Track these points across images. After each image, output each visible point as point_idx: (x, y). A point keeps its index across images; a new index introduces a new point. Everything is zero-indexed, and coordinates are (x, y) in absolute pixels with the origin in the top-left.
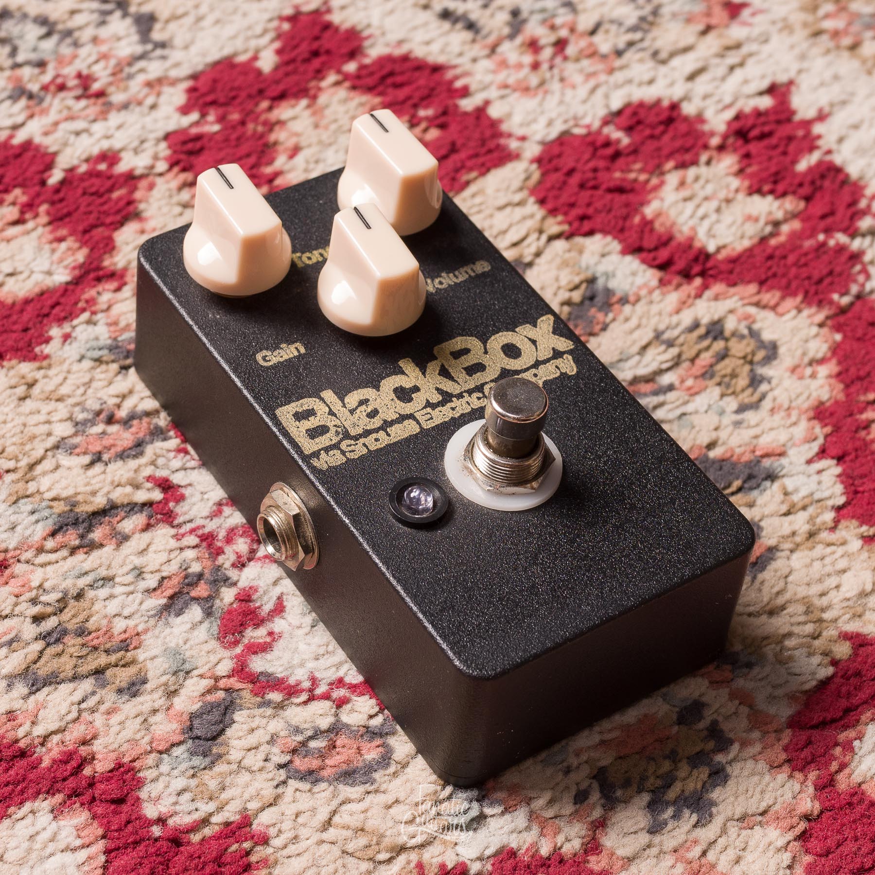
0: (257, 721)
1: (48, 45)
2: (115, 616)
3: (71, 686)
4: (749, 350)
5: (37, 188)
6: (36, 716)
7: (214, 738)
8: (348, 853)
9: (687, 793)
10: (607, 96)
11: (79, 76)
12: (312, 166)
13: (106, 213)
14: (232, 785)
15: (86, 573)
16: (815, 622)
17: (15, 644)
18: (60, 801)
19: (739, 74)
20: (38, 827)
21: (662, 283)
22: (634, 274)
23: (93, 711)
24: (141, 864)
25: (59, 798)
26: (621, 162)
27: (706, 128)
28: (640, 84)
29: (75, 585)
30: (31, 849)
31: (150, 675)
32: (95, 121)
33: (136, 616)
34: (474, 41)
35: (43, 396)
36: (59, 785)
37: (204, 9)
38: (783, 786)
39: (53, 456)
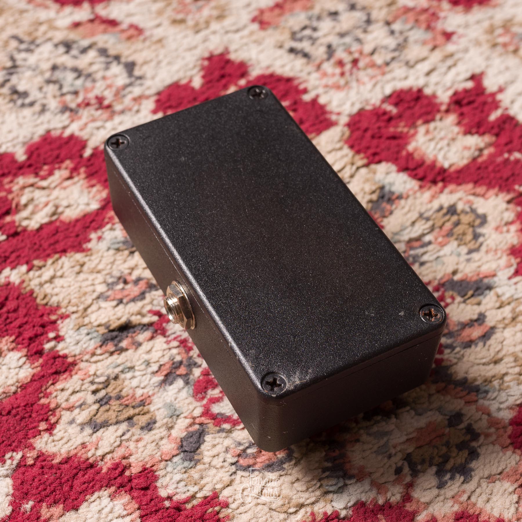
0: (218, 440)
1: (79, 82)
2: (136, 387)
3: (115, 427)
4: (471, 219)
5: (78, 160)
6: (97, 445)
7: (194, 451)
8: (273, 510)
10: (382, 88)
11: (97, 98)
14: (207, 476)
15: (119, 366)
16: (520, 366)
17: (83, 407)
18: (113, 490)
19: (453, 71)
20: (103, 505)
21: (421, 187)
22: (405, 182)
23: (128, 440)
25: (113, 489)
26: (393, 122)
27: (438, 101)
28: (400, 80)
29: (113, 372)
30: (99, 518)
31: (158, 418)
32: (107, 121)
33: (148, 387)
34: (308, 63)
35: (89, 271)
36: (112, 482)
37: (161, 57)
38: (510, 458)
39: (97, 303)
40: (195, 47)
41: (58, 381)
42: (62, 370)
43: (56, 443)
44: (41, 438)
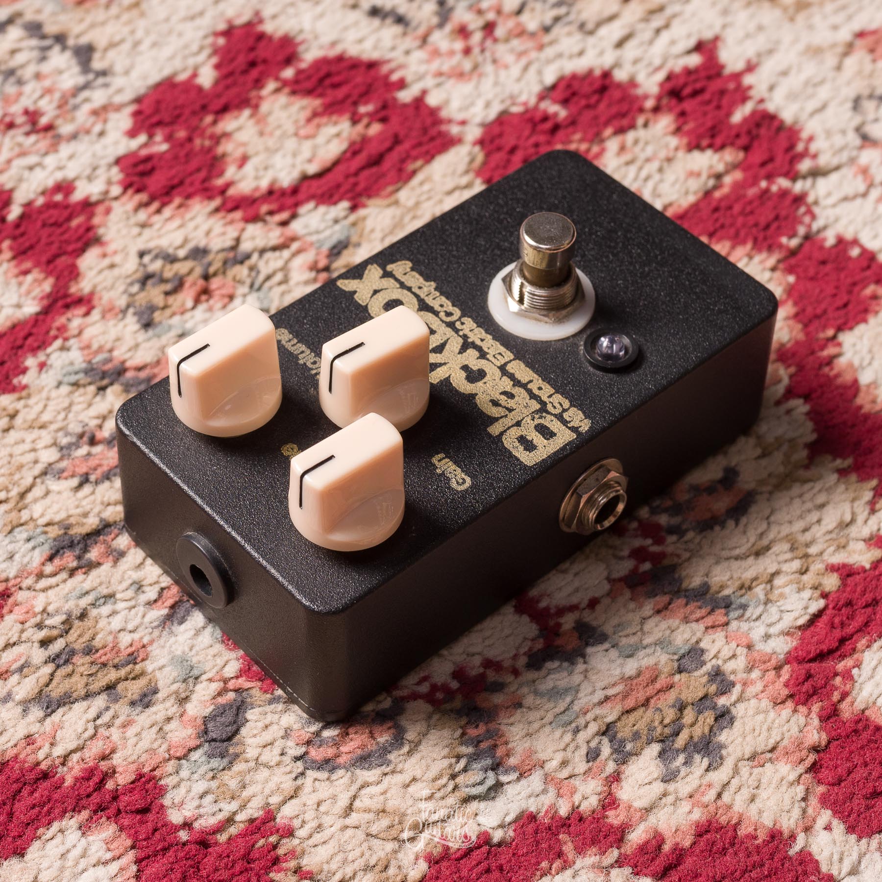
0: (269, 718)
2: (119, 631)
3: (85, 704)
6: (54, 737)
7: (229, 739)
8: (372, 836)
9: (696, 739)
10: (540, 72)
11: (26, 112)
12: (261, 173)
13: (67, 242)
14: (252, 782)
15: (87, 593)
16: (801, 558)
17: (25, 670)
18: (86, 817)
19: (665, 36)
20: (68, 845)
23: (109, 726)
24: (172, 870)
25: (85, 814)
26: (561, 134)
27: (639, 92)
28: (571, 57)
29: (77, 606)
30: (63, 867)
31: (160, 685)
32: (46, 154)
33: (140, 629)
34: (405, 34)
35: (26, 425)
36: (84, 802)
37: (139, 34)
38: (789, 721)
39: (43, 483)
40: (201, 14)
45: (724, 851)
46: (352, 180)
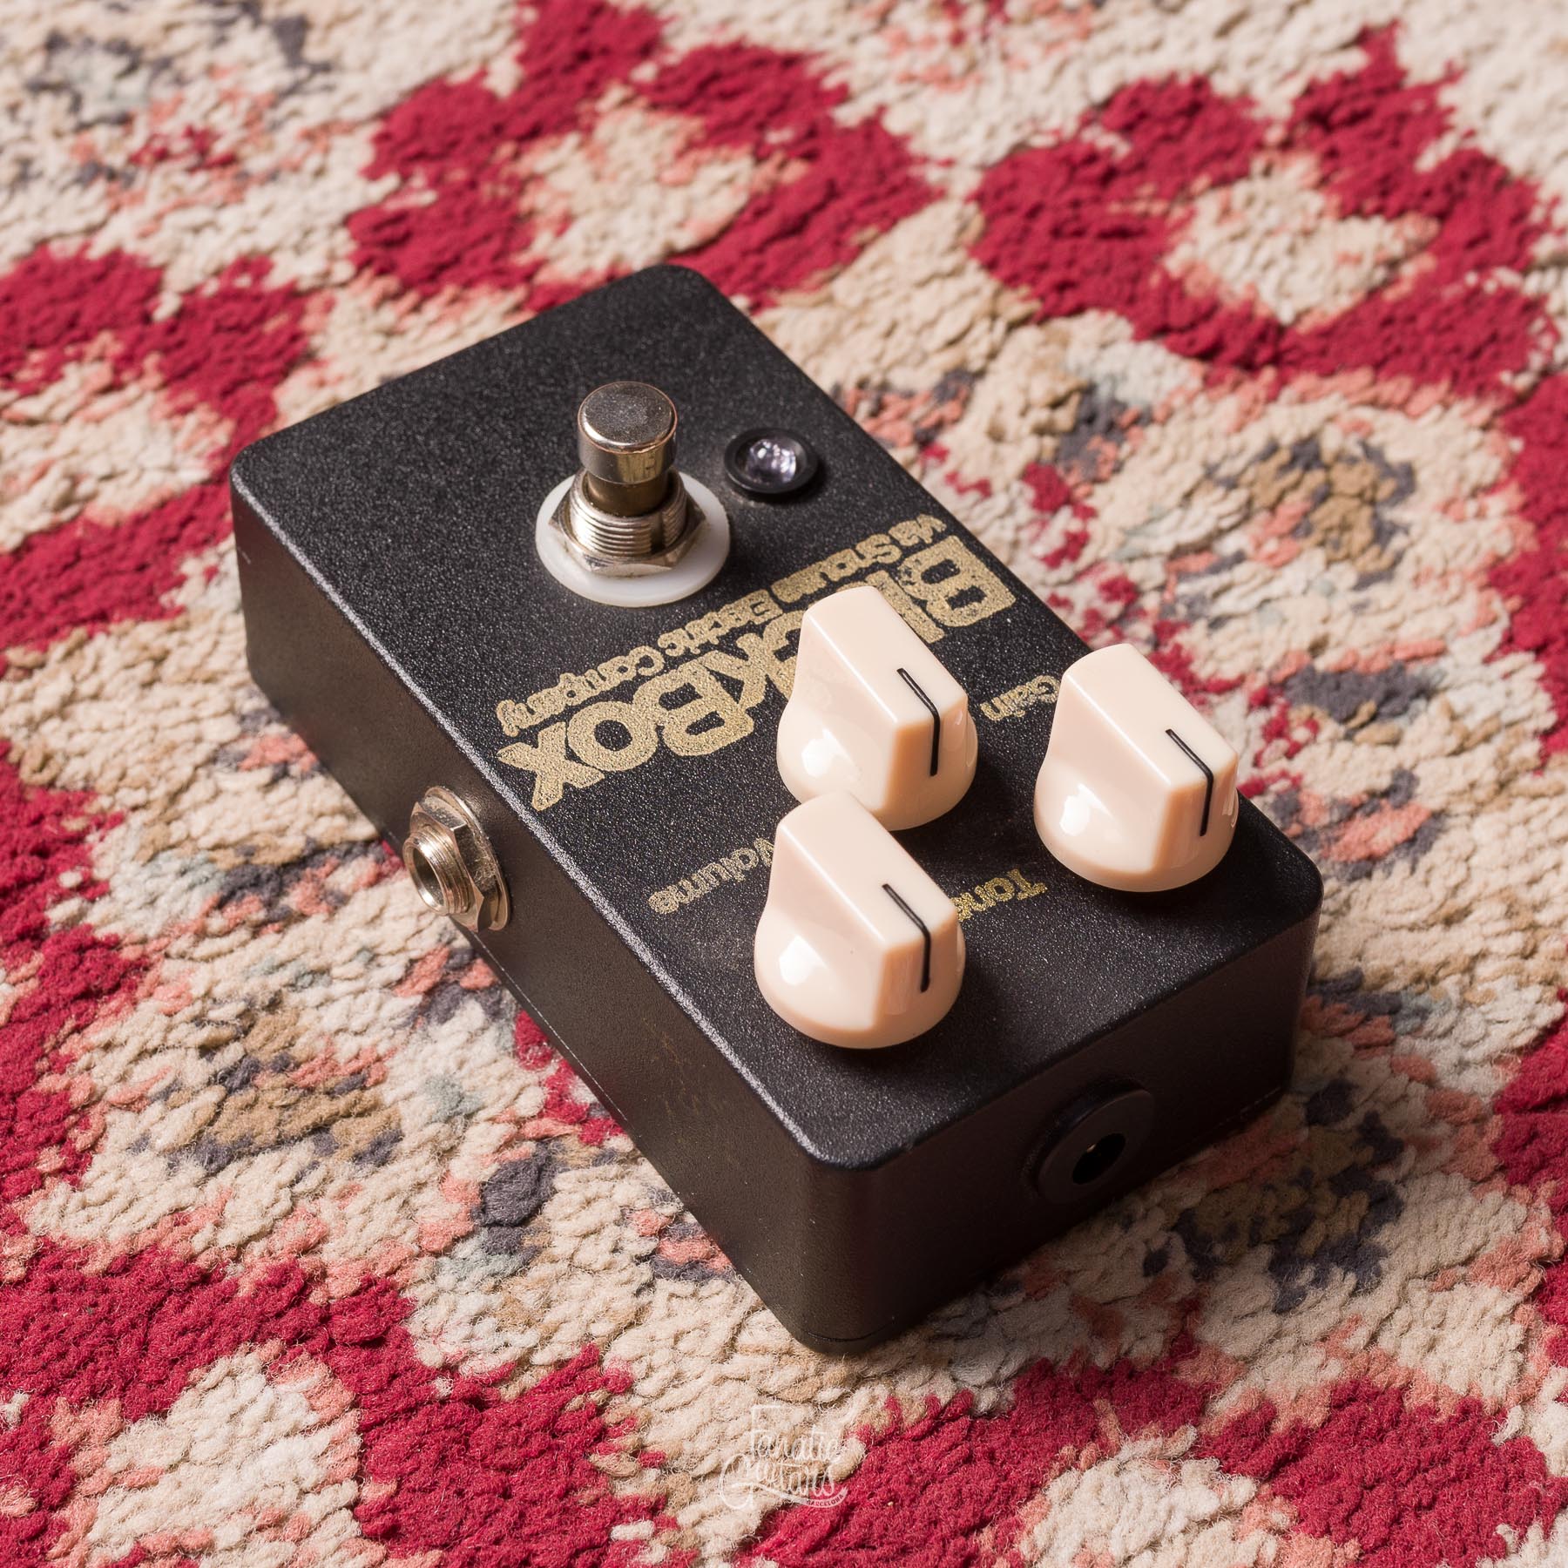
0: (594, 1188)
1: (133, 87)
2: (337, 1032)
3: (275, 1156)
4: (1367, 481)
5: (138, 328)
6: (221, 1213)
7: (524, 1222)
8: (769, 1395)
10: (1083, 78)
11: (190, 133)
12: (596, 245)
13: (257, 359)
14: (562, 1298)
15: (282, 965)
16: (1524, 930)
17: (173, 1096)
18: (275, 1351)
19: (1304, 18)
20: (243, 1398)
21: (1209, 382)
22: (1159, 372)
23: (316, 1195)
24: (421, 1445)
25: (273, 1346)
26: (1118, 185)
27: (1257, 114)
28: (1138, 52)
29: (265, 987)
30: (233, 1436)
31: (406, 1126)
32: (223, 205)
33: (373, 1030)
34: (850, 8)
35: (181, 677)
36: (271, 1325)
38: (1497, 1213)
39: (209, 776)
41: (93, 1020)
42: (106, 986)
43: (92, 1211)
44: (46, 1196)
45: (1379, 1436)
46: (753, 260)
